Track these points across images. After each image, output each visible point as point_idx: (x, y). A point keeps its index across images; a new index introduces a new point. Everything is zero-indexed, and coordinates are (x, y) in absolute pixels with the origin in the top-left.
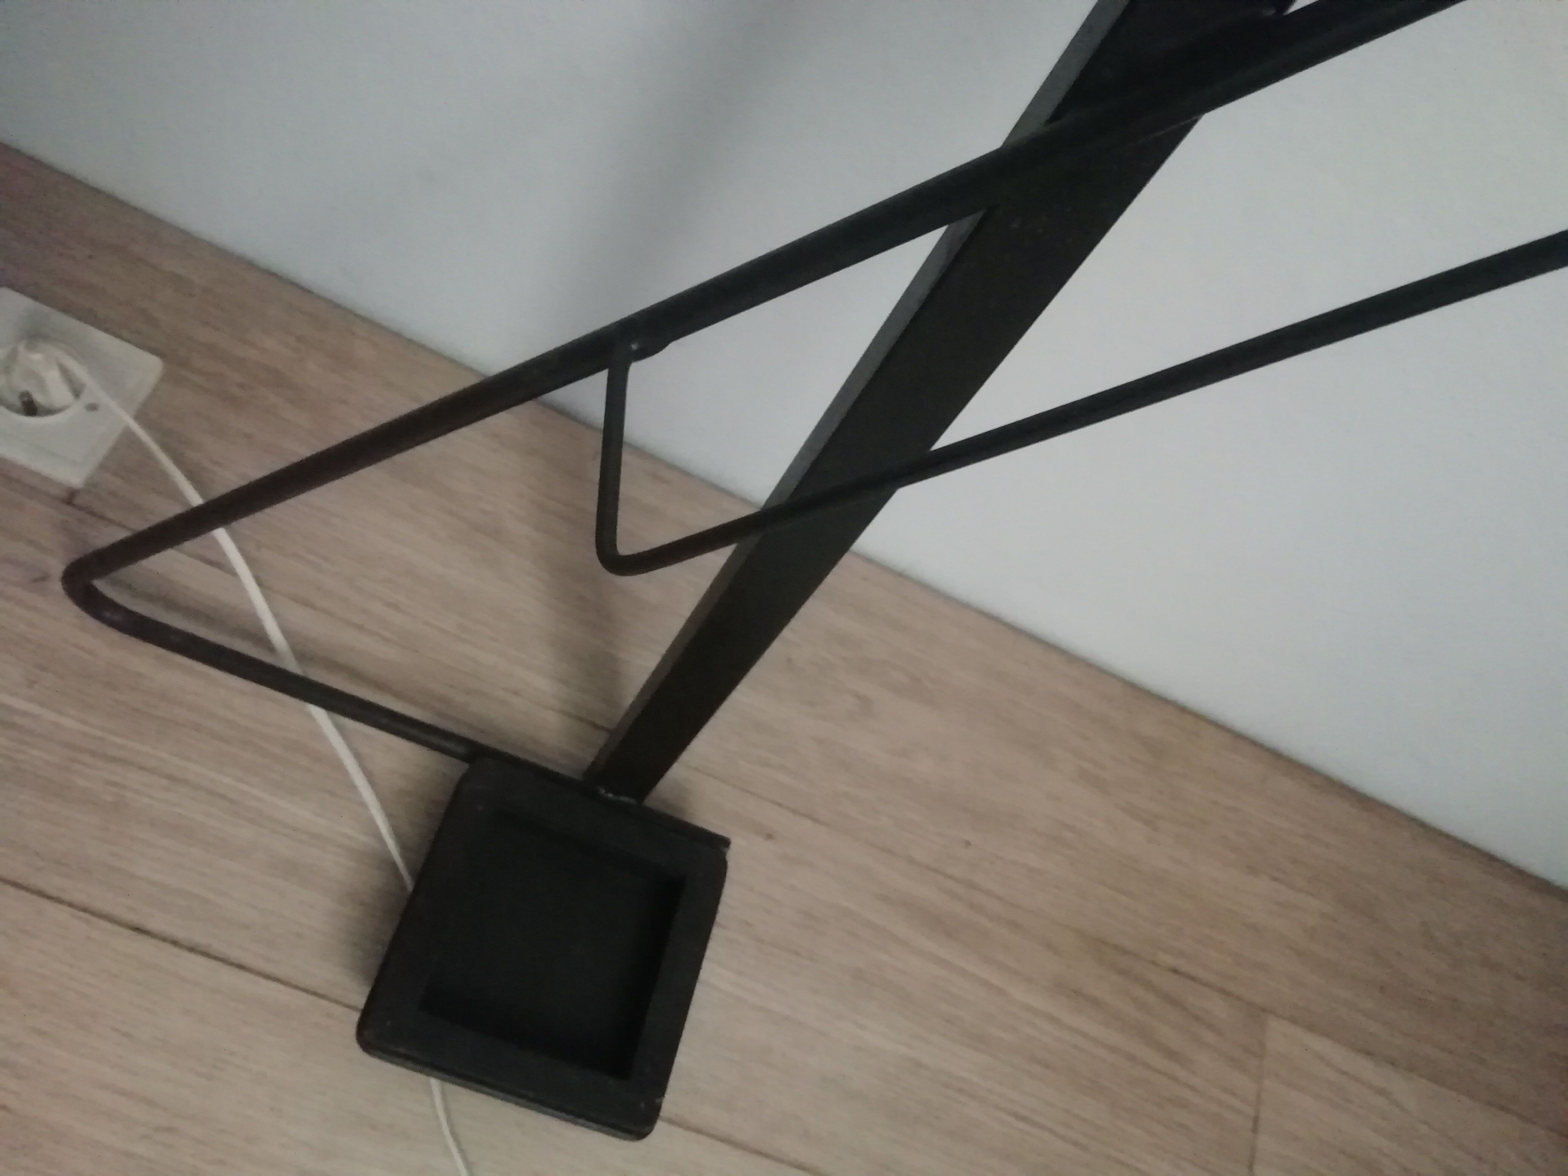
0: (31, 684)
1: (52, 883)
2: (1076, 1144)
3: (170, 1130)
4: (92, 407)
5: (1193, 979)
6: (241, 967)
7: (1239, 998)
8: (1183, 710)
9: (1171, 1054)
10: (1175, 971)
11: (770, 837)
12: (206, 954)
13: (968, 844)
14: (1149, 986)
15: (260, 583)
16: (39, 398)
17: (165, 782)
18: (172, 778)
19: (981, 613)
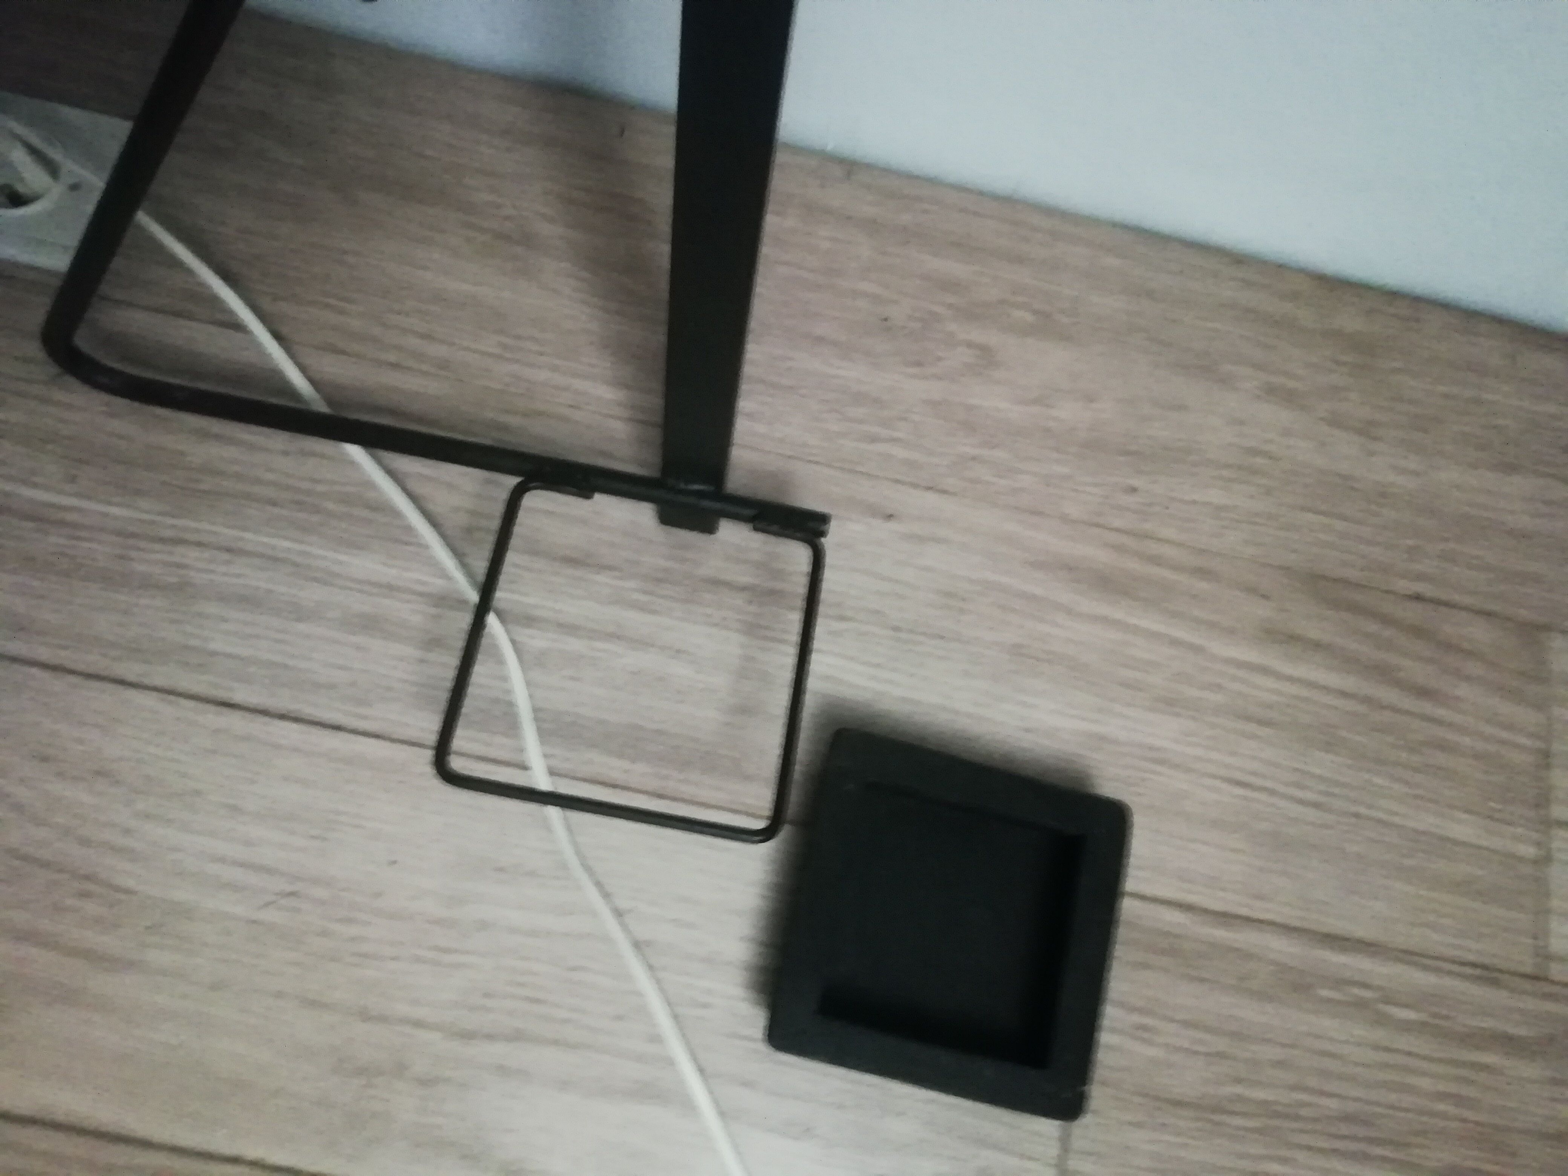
0: (73, 479)
1: (130, 670)
2: (1316, 805)
3: (292, 894)
4: (74, 187)
5: (1447, 604)
6: (338, 728)
7: (1508, 619)
8: (1393, 295)
9: (1424, 693)
10: (1418, 598)
11: (890, 517)
12: (297, 720)
13: (1133, 490)
14: (1386, 620)
15: (278, 337)
16: (21, 189)
17: (226, 556)
18: (229, 550)
19: (1115, 225)
